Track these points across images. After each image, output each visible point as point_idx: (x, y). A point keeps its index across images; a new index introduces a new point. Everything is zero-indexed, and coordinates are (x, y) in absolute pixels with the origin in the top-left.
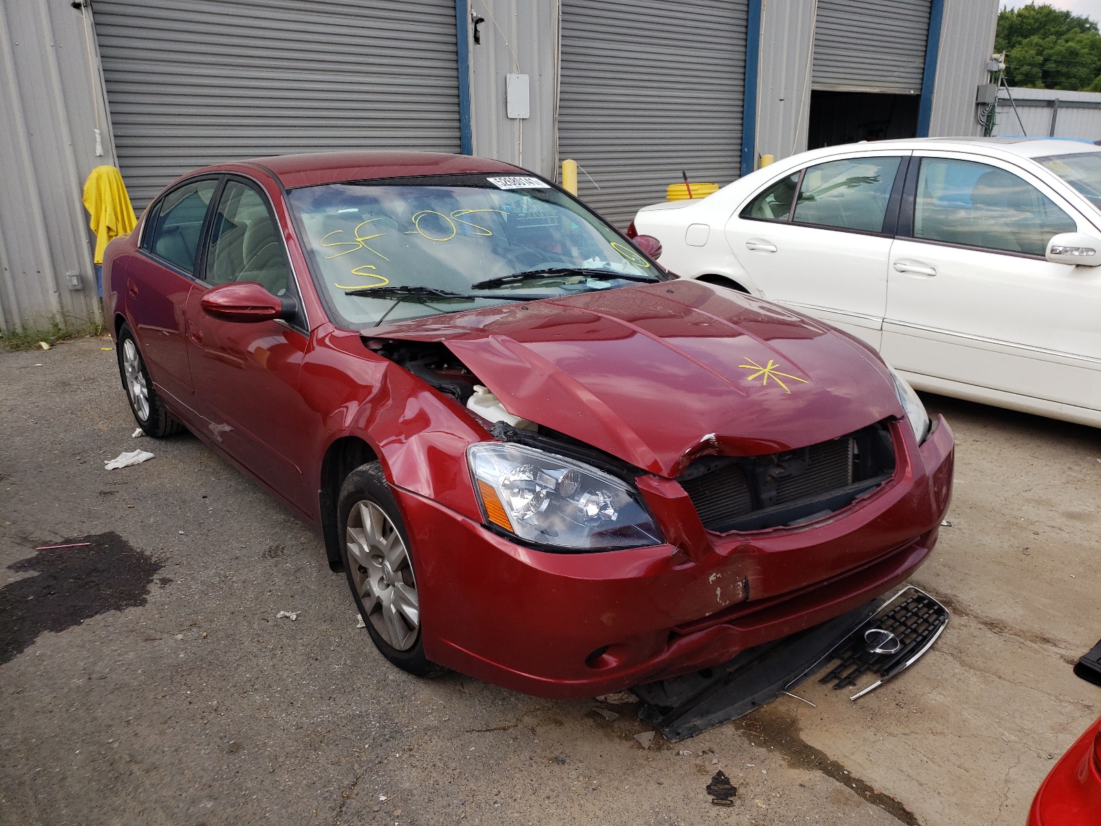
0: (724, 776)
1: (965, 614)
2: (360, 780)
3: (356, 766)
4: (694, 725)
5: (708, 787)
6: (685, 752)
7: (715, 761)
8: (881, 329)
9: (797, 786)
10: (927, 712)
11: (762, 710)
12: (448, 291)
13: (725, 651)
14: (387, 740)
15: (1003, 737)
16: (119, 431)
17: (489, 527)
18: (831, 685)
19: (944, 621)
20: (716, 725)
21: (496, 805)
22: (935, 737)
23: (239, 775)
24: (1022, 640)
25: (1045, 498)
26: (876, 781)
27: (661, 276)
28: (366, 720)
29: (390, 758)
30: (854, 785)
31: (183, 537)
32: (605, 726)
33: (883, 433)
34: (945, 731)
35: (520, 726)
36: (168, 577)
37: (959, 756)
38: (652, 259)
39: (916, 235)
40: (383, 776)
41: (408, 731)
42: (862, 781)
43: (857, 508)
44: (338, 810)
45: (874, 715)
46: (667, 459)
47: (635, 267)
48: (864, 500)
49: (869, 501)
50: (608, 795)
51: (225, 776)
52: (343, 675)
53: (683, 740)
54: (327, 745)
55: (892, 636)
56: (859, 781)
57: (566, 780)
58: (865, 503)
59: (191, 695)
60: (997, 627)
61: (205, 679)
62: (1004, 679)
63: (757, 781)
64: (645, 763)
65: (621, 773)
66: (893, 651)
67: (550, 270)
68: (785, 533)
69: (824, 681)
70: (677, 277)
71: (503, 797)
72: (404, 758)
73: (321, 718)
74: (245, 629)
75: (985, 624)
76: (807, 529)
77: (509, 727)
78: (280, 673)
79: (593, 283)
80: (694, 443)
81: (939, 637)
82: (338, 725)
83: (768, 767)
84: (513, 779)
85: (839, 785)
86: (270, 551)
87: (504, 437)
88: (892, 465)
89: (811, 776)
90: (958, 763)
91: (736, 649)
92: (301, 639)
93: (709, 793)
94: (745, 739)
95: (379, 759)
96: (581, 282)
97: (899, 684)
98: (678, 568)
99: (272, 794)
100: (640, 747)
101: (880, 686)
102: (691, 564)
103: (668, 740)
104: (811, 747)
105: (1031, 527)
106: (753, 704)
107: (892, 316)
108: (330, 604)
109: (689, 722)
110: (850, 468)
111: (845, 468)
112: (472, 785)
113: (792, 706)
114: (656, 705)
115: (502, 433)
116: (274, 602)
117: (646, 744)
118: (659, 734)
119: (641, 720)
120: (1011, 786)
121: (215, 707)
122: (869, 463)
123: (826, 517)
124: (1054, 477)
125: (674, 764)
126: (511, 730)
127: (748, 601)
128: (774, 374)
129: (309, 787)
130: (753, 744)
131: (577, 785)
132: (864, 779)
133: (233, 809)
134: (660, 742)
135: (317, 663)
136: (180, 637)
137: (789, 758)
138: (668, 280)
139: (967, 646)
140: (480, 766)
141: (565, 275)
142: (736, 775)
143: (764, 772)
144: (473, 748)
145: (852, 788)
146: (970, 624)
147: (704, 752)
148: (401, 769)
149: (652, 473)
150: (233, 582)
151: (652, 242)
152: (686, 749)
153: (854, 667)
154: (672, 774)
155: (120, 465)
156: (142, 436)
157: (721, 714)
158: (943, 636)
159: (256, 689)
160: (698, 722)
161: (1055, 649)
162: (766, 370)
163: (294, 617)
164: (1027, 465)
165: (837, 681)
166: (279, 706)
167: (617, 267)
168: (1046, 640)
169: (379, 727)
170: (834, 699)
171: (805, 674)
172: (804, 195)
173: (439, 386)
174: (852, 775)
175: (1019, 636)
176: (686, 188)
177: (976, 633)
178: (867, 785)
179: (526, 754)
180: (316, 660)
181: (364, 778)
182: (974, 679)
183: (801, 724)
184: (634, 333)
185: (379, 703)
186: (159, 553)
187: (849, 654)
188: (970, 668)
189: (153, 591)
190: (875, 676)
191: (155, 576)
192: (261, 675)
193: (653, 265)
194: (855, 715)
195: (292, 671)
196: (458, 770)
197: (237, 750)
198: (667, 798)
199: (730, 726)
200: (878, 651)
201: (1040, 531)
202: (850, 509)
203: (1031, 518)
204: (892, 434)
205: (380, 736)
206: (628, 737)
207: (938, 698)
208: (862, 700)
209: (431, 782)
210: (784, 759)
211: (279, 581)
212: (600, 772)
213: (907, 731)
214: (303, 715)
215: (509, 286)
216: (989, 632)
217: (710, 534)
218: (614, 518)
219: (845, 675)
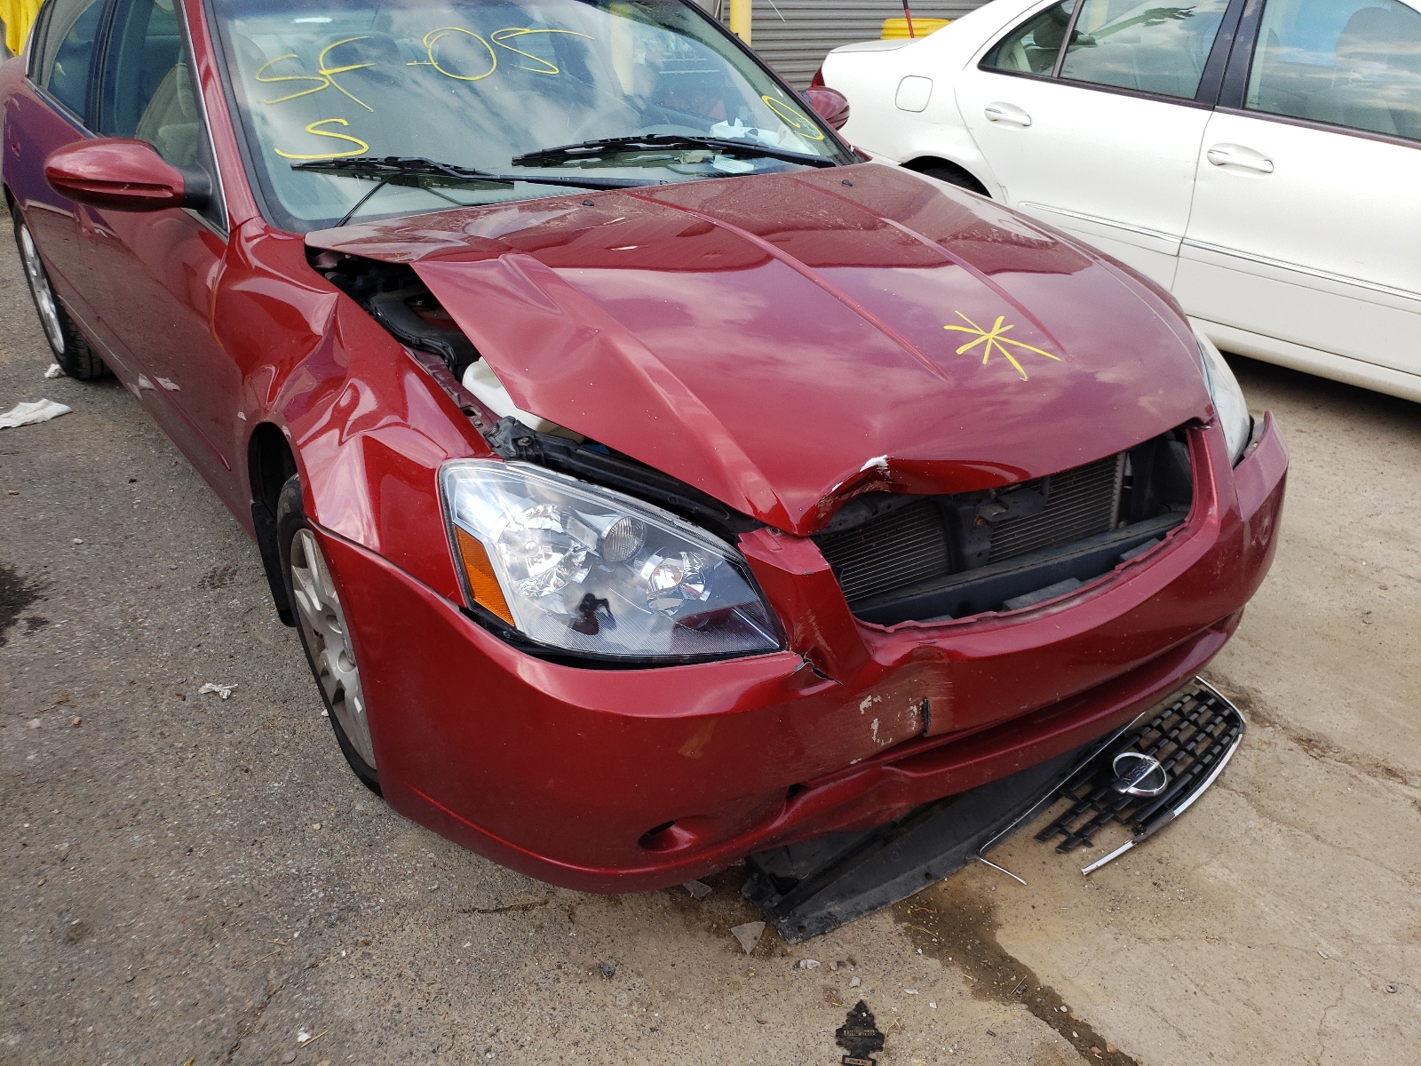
0: (867, 1012)
1: (1270, 722)
2: (273, 999)
3: (272, 973)
4: (829, 913)
5: (839, 1032)
6: (810, 961)
7: (856, 981)
8: (1178, 255)
9: (983, 1035)
10: (1201, 898)
11: (942, 886)
12: (467, 166)
13: (885, 807)
14: (332, 925)
15: (1318, 949)
16: (28, 366)
17: (475, 614)
18: (1053, 844)
19: (1237, 736)
20: (865, 914)
21: (489, 1056)
22: (1212, 947)
23: (74, 984)
24: (1354, 772)
25: (1398, 528)
26: (1110, 1028)
27: (842, 157)
28: (305, 885)
29: (332, 958)
30: (1075, 1035)
31: (83, 547)
32: (686, 907)
33: (1176, 446)
34: (1227, 935)
35: (552, 904)
36: (42, 615)
37: (1247, 984)
38: (831, 127)
39: (1248, 105)
40: (312, 993)
41: (369, 907)
42: (1088, 1027)
43: (1123, 578)
44: (225, 1056)
45: (1117, 901)
46: (799, 499)
47: (800, 140)
48: (1135, 563)
49: (1143, 566)
50: (676, 1041)
51: (50, 987)
52: (284, 800)
53: (810, 939)
54: (233, 930)
55: (1156, 765)
56: (1084, 1027)
57: (609, 1009)
58: (1138, 569)
59: (29, 830)
60: (1316, 747)
61: (60, 801)
62: (1324, 841)
63: (920, 1022)
64: (742, 980)
65: (700, 999)
66: (1155, 791)
67: (650, 136)
68: (997, 623)
69: (1043, 837)
70: (867, 158)
71: (502, 1040)
72: (353, 958)
73: (232, 879)
74: (145, 712)
75: (1299, 740)
76: (1035, 616)
77: (533, 906)
78: (183, 793)
79: (724, 164)
80: (848, 473)
81: (1228, 763)
82: (258, 893)
83: (940, 996)
84: (523, 1005)
85: (1051, 1034)
86: (212, 577)
87: (512, 448)
88: (1187, 499)
89: (1008, 1016)
90: (1244, 997)
91: (902, 804)
92: (231, 732)
93: (839, 1044)
94: (907, 940)
95: (313, 960)
96: (706, 161)
97: (1159, 847)
98: (806, 692)
99: (120, 1025)
100: (739, 950)
101: (1131, 849)
102: (830, 683)
103: (785, 938)
104: (1012, 960)
105: (1376, 577)
106: (928, 876)
107: (1196, 235)
108: (288, 671)
109: (822, 908)
110: (1116, 497)
111: (1108, 499)
112: (455, 1015)
113: (989, 881)
114: (772, 876)
115: (510, 442)
116: (201, 665)
117: (748, 946)
118: (772, 929)
119: (745, 899)
120: (1327, 1043)
121: (63, 855)
122: (1148, 492)
123: (1072, 594)
124: (1415, 493)
125: (790, 984)
126: (534, 912)
127: (926, 735)
128: (1002, 344)
129: (186, 1011)
130: (920, 951)
131: (626, 1020)
132: (1091, 1023)
133: (50, 1051)
134: (771, 941)
135: (247, 776)
136: (35, 723)
137: (976, 980)
138: (852, 163)
139: (1270, 780)
140: (474, 981)
141: (676, 148)
142: (886, 1009)
143: (933, 1005)
144: (468, 944)
145: (1071, 1039)
146: (1277, 741)
147: (839, 964)
148: (345, 980)
149: (770, 526)
150: (145, 628)
151: (835, 100)
152: (812, 957)
153: (1092, 815)
154: (784, 1004)
155: (14, 423)
156: (60, 376)
157: (873, 895)
158: (1233, 761)
159: (139, 823)
160: (835, 908)
161: (1405, 790)
162: (990, 336)
163: (225, 693)
164: (1375, 472)
165: (1063, 838)
166: (169, 855)
167: (770, 137)
168: (1390, 772)
169: (323, 899)
170: (1057, 870)
171: (1016, 826)
172: (1080, 37)
173: (418, 342)
174: (1074, 1015)
175: (1350, 763)
176: (907, 25)
177: (1285, 757)
178: (1095, 1034)
179: (553, 957)
180: (247, 771)
181: (281, 995)
182: (1278, 839)
183: (1000, 916)
184: (769, 257)
185: (330, 854)
186: (38, 574)
187: (1086, 790)
188: (1273, 820)
189: (12, 640)
190: (1123, 830)
191: (23, 614)
192: (152, 797)
193: (829, 136)
194: (1086, 901)
195: (204, 790)
196: (438, 986)
197: (80, 937)
198: (770, 1050)
199: (886, 915)
200: (1132, 790)
201: (1390, 584)
202: (1112, 580)
203: (1376, 561)
204: (1192, 451)
205: (321, 916)
206: (720, 930)
207: (1219, 874)
208: (1100, 873)
209: (390, 1007)
210: (966, 981)
211: (216, 628)
212: (669, 995)
213: (1167, 933)
214: (205, 872)
215: (579, 161)
216: (1303, 755)
217: (867, 628)
218: (704, 598)
219: (1077, 826)
